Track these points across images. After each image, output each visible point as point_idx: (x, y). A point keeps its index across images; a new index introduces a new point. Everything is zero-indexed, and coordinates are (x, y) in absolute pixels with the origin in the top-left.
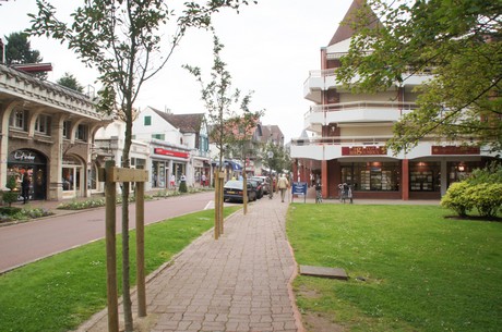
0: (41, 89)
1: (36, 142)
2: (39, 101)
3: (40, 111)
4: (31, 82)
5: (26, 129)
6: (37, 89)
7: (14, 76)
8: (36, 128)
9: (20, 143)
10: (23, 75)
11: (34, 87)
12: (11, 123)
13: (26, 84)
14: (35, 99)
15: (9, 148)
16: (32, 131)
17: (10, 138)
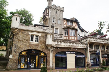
0: (106, 40)
1: (107, 52)
2: (106, 43)
3: (107, 45)
4: (104, 39)
5: (104, 49)
6: (105, 40)
7: (100, 39)
8: (106, 49)
9: (104, 52)
10: (102, 38)
11: (104, 40)
12: (101, 49)
13: (103, 40)
14: (105, 43)
15: (101, 54)
16: (106, 50)
17: (101, 52)
